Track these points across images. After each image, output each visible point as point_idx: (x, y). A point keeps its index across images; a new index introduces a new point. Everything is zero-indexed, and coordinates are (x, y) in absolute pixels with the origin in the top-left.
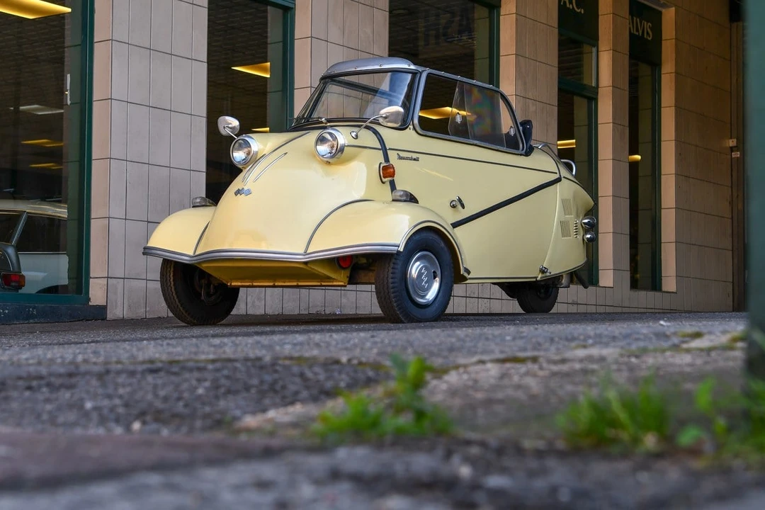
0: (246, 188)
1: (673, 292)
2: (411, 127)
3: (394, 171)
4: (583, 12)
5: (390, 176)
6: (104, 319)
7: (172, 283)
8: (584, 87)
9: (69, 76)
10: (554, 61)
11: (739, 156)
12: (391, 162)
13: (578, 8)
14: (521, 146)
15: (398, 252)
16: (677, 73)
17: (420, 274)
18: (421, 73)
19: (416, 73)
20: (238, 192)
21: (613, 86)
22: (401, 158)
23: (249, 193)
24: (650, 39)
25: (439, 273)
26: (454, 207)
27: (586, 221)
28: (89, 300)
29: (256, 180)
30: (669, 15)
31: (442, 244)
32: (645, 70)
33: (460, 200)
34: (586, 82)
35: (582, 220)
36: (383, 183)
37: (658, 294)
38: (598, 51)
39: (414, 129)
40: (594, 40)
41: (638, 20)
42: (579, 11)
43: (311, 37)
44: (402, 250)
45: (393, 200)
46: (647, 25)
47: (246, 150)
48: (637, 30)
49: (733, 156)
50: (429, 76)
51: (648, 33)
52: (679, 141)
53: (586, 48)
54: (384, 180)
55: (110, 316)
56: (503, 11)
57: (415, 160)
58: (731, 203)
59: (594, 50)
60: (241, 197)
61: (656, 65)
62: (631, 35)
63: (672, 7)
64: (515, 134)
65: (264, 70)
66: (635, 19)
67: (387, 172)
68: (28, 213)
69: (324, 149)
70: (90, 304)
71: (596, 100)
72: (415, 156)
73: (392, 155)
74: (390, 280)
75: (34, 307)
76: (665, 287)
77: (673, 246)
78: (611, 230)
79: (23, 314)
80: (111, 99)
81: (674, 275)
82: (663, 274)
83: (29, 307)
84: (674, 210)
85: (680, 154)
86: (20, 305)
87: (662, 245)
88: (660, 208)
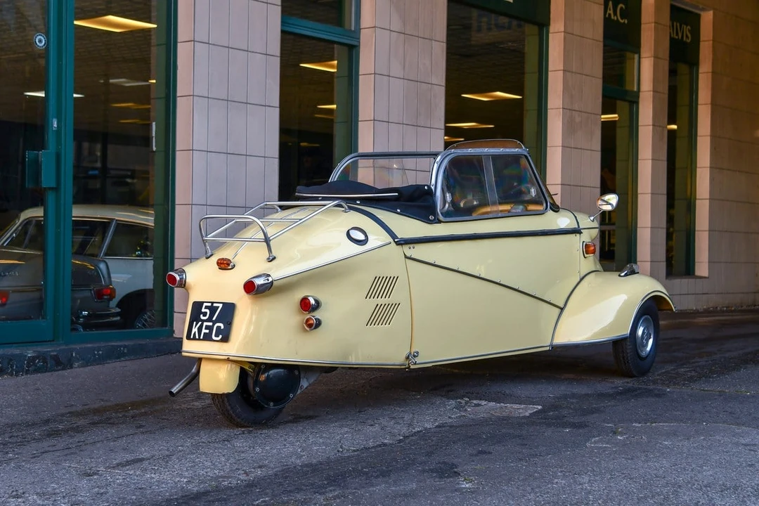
1: (705, 278)
4: (626, 22)
8: (626, 92)
9: (154, 123)
10: (599, 71)
13: (622, 19)
16: (714, 73)
21: (654, 91)
24: (689, 41)
28: (173, 332)
30: (707, 18)
32: (683, 69)
34: (628, 88)
37: (691, 281)
38: (640, 58)
40: (637, 48)
41: (678, 25)
42: (622, 21)
43: (375, 74)
46: (687, 29)
48: (677, 34)
51: (687, 36)
52: (714, 137)
53: (629, 55)
56: (552, 29)
59: (636, 56)
61: (694, 63)
62: (672, 39)
63: (709, 10)
65: (332, 67)
66: (675, 24)
68: (117, 220)
70: (174, 335)
71: (637, 103)
75: (125, 347)
76: (698, 273)
77: (706, 234)
78: (649, 225)
79: (114, 354)
80: (193, 150)
81: (707, 261)
82: (697, 260)
83: (120, 346)
84: (708, 201)
85: (715, 149)
86: (112, 346)
87: (696, 232)
88: (695, 199)
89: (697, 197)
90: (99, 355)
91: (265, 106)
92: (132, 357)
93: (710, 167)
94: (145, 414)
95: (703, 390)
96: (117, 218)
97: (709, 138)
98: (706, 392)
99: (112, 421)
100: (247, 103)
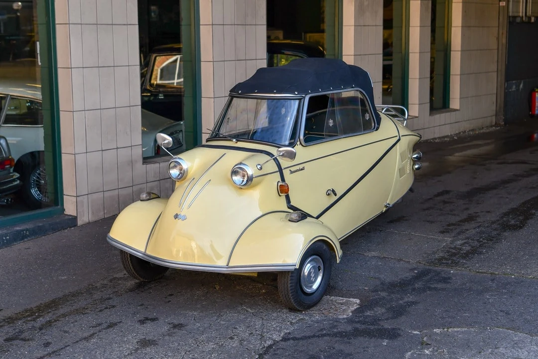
0: (182, 214)
1: (457, 110)
2: (298, 143)
3: (288, 189)
5: (286, 193)
6: (75, 225)
7: (129, 259)
9: (38, 43)
11: (504, 4)
12: (286, 182)
14: (373, 124)
15: (295, 269)
17: (310, 273)
18: (304, 98)
19: (301, 99)
20: (176, 216)
22: (292, 172)
23: (184, 218)
25: (322, 267)
26: (329, 195)
27: (415, 156)
28: (64, 210)
29: (189, 206)
31: (325, 247)
33: (333, 191)
35: (412, 156)
36: (280, 196)
37: (448, 114)
39: (301, 143)
44: (298, 268)
45: (289, 220)
47: (178, 167)
49: (500, 5)
50: (311, 99)
52: (465, 2)
54: (281, 194)
55: (80, 222)
57: (302, 170)
58: (498, 39)
60: (179, 222)
64: (370, 119)
67: (283, 190)
69: (237, 179)
70: (65, 213)
72: (301, 166)
73: (286, 173)
74: (289, 285)
75: (27, 230)
76: (452, 106)
77: (459, 77)
78: (418, 77)
79: (20, 237)
80: (71, 68)
81: (459, 97)
82: (451, 97)
83: (24, 230)
84: (460, 53)
85: (465, 12)
86: (17, 231)
87: (451, 76)
88: (450, 51)
89: (452, 50)
90: (6, 240)
91: (127, 25)
92: (33, 237)
93: (462, 27)
94: (49, 323)
95: (478, 272)
96: (11, 94)
97: (461, 4)
98: (481, 275)
99: (23, 336)
100: (112, 24)
